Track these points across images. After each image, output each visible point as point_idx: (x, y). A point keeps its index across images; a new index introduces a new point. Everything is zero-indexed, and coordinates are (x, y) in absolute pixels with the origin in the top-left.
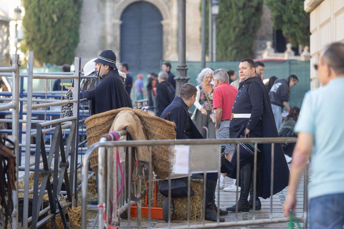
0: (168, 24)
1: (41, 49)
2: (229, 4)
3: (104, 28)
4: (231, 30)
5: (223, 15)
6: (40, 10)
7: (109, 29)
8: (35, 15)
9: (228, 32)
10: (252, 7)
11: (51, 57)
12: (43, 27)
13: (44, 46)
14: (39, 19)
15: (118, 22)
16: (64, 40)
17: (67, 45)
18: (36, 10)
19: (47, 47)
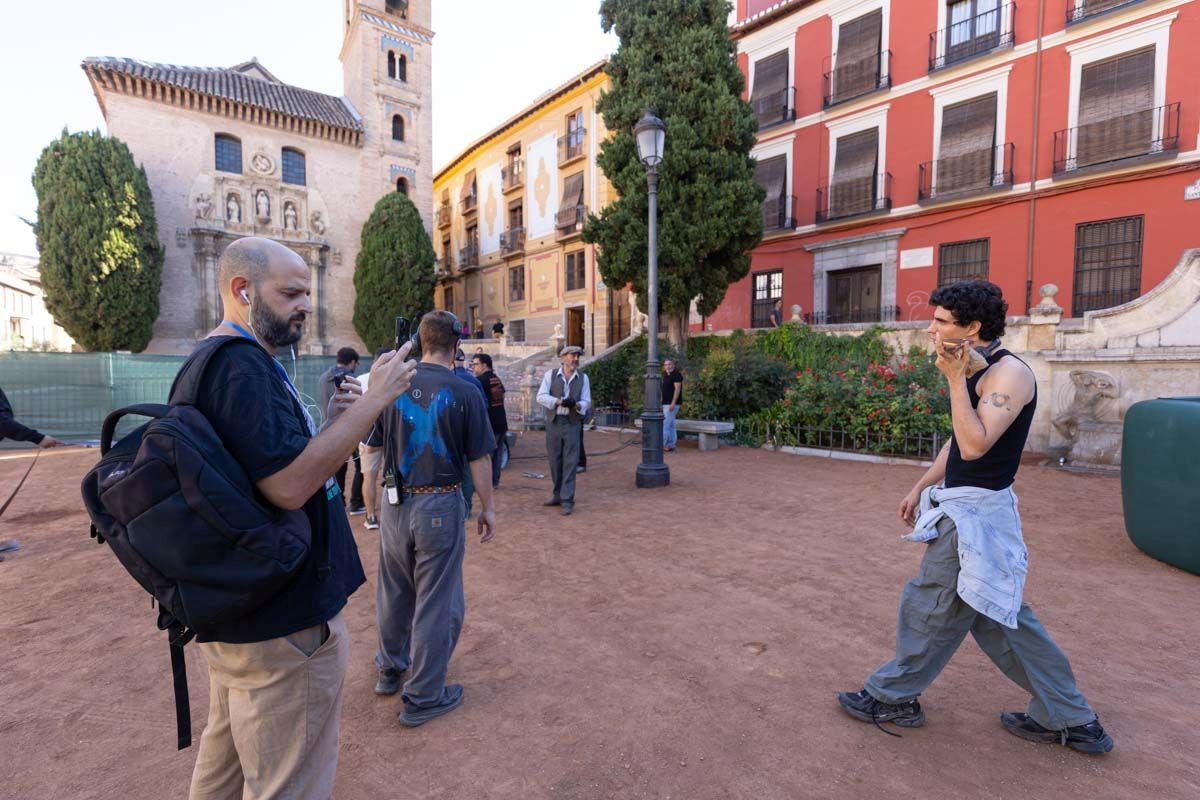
1: (77, 318)
2: (400, 276)
4: (404, 309)
5: (393, 289)
6: (71, 253)
8: (59, 259)
10: (429, 282)
11: (99, 332)
12: (78, 282)
13: (83, 313)
14: (69, 268)
16: (126, 307)
17: (134, 314)
18: (62, 252)
19: (89, 316)
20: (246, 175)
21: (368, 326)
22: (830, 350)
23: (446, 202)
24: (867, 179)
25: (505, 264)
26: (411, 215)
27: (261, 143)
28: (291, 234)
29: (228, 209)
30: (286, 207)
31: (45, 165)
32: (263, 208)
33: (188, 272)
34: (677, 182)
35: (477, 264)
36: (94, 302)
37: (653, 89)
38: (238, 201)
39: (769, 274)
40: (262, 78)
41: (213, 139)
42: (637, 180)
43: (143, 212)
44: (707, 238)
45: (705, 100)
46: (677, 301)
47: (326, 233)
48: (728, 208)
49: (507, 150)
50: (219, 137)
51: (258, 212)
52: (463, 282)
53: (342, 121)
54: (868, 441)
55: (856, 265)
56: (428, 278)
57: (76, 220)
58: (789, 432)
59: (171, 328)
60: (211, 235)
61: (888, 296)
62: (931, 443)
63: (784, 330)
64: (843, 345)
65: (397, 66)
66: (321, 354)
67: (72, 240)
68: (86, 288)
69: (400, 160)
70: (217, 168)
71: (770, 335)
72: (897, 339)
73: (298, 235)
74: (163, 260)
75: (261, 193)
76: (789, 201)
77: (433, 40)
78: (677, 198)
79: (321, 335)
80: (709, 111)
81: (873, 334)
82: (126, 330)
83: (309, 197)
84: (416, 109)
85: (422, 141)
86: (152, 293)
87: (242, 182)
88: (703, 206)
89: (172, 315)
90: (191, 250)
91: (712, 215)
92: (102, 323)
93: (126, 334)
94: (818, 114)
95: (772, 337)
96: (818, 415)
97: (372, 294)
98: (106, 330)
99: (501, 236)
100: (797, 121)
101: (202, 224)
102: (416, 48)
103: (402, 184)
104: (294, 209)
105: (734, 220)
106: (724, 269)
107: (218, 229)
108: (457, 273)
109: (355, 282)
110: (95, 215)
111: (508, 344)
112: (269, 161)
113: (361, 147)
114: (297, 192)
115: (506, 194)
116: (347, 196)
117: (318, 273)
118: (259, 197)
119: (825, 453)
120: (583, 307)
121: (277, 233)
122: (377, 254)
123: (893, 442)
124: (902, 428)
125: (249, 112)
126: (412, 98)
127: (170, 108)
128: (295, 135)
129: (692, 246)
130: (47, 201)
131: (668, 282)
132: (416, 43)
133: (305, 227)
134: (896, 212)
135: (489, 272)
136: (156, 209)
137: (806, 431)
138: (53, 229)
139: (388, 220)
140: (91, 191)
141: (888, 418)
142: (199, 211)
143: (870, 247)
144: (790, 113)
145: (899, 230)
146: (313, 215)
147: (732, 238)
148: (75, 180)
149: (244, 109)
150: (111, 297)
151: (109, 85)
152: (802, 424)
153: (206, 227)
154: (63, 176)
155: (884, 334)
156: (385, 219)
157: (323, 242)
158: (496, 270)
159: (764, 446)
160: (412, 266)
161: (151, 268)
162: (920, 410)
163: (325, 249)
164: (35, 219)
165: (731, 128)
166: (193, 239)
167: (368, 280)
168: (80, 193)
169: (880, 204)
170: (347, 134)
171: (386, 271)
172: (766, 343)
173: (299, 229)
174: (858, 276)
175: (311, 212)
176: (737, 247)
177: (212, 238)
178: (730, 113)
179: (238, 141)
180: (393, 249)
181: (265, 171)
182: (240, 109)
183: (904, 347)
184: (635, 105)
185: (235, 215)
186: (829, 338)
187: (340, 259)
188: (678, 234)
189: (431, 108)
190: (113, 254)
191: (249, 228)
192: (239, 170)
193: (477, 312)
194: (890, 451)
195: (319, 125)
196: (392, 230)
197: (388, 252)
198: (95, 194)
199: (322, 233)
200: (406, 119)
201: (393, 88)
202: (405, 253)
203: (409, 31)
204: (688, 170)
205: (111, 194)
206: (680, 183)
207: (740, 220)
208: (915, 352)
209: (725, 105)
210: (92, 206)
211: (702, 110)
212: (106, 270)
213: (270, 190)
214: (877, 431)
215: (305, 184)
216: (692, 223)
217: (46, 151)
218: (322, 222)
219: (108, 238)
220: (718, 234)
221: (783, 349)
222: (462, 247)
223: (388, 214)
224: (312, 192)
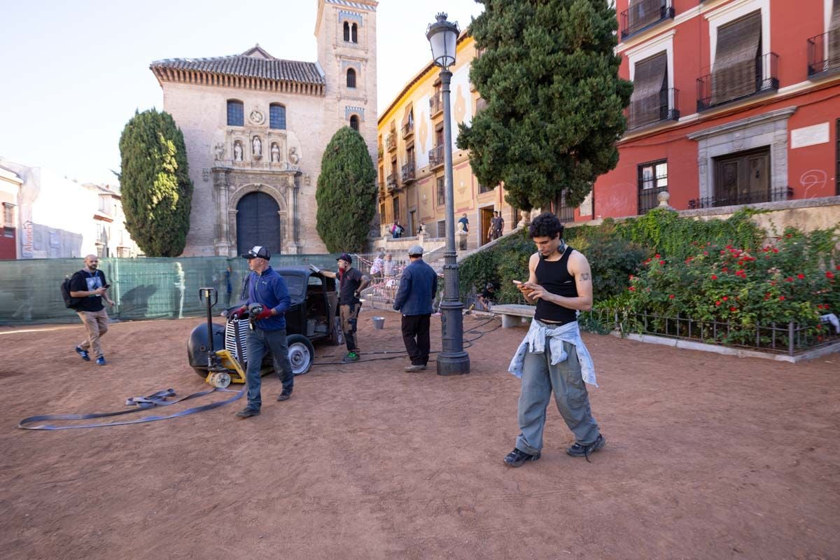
0: (285, 214)
1: (140, 235)
2: (347, 190)
3: (219, 216)
4: (351, 217)
5: (342, 201)
6: (137, 191)
7: (224, 218)
8: (131, 196)
9: (347, 218)
10: (370, 194)
11: (153, 243)
12: (140, 210)
13: (143, 231)
14: (136, 201)
15: (234, 210)
16: (168, 225)
17: (173, 230)
18: (132, 191)
19: (147, 233)
20: (247, 126)
21: (325, 230)
22: (696, 236)
23: (393, 131)
24: (749, 62)
25: (434, 176)
26: (356, 142)
27: (256, 102)
28: (275, 166)
29: (235, 152)
30: (272, 147)
31: (125, 135)
32: (257, 149)
33: (210, 198)
34: (536, 86)
35: (414, 177)
36: (149, 223)
37: (512, 6)
38: (241, 146)
39: (653, 165)
40: (262, 57)
41: (226, 103)
42: (498, 88)
43: (178, 158)
44: (566, 134)
45: (561, 9)
46: (540, 196)
47: (299, 162)
48: (585, 104)
49: (434, 83)
50: (230, 102)
51: (254, 152)
52: (405, 192)
53: (311, 78)
54: (716, 329)
55: (742, 149)
56: (369, 191)
57: (140, 169)
58: (635, 320)
59: (199, 239)
60: (223, 171)
61: (778, 177)
62: (786, 334)
63: (651, 217)
64: (709, 230)
65: (350, 32)
66: (295, 253)
67: (138, 182)
68: (144, 214)
69: (353, 102)
70: (228, 124)
71: (637, 223)
72: (770, 220)
73: (280, 166)
74: (192, 192)
75: (256, 138)
76: (671, 93)
77: (378, 9)
78: (535, 102)
79: (296, 239)
80: (565, 18)
81: (743, 217)
82: (168, 241)
83: (288, 137)
84: (364, 62)
85: (369, 85)
86: (184, 214)
87: (243, 132)
88: (561, 105)
89: (199, 229)
90: (211, 183)
91: (569, 113)
92: (154, 237)
93: (169, 243)
94: (697, 7)
95: (640, 224)
96: (662, 303)
97: (327, 206)
98: (157, 241)
99: (430, 153)
100: (676, 18)
101: (218, 165)
102: (364, 16)
103: (354, 120)
104: (278, 147)
105: (592, 115)
106: (587, 162)
107: (227, 167)
108: (401, 186)
109: (317, 198)
110: (150, 165)
111: (425, 241)
112: (261, 115)
113: (324, 96)
114: (280, 135)
115: (434, 118)
116: (313, 134)
117: (294, 193)
118: (255, 141)
119: (671, 342)
120: (493, 206)
121: (266, 165)
122: (331, 174)
123: (743, 333)
124: (752, 317)
125: (248, 82)
126: (361, 54)
127: (200, 86)
128: (278, 94)
129: (550, 143)
130: (125, 158)
131: (529, 178)
132: (364, 13)
133: (285, 160)
134: (783, 91)
135: (423, 183)
136: (188, 157)
137: (653, 319)
138: (127, 176)
139: (339, 149)
140: (148, 149)
141: (736, 305)
142: (216, 155)
143: (757, 129)
144: (668, 11)
145: (787, 109)
146: (290, 150)
147: (592, 133)
148: (140, 143)
149: (245, 80)
150: (159, 219)
151: (165, 78)
152: (650, 311)
153: (220, 166)
154: (133, 140)
155: (755, 217)
156: (337, 148)
157: (297, 170)
158: (428, 180)
159: (613, 333)
160: (356, 183)
161: (184, 197)
162: (774, 297)
163: (298, 174)
164: (119, 171)
165: (586, 30)
166: (213, 175)
167: (324, 195)
168: (142, 151)
169: (767, 84)
170: (314, 88)
171: (337, 187)
172: (634, 230)
173: (281, 162)
174: (746, 159)
175: (289, 148)
176: (598, 140)
177: (224, 174)
178: (583, 16)
179: (241, 103)
180: (342, 169)
181: (258, 122)
182: (242, 81)
183: (778, 228)
184: (497, 24)
185: (239, 155)
186: (696, 222)
187: (310, 182)
188: (538, 132)
189: (376, 59)
190: (160, 190)
191: (248, 164)
192: (242, 124)
193: (415, 215)
194: (741, 343)
195: (294, 84)
196: (342, 155)
197: (339, 173)
198: (151, 151)
199: (297, 163)
200: (357, 71)
201: (347, 49)
202: (350, 172)
203: (359, 5)
204: (544, 73)
205: (160, 150)
206: (539, 87)
207: (597, 115)
208: (791, 233)
209: (578, 10)
210: (149, 158)
211: (558, 18)
212: (155, 201)
213: (261, 135)
214: (725, 320)
215: (285, 129)
216: (552, 123)
217: (126, 125)
218: (297, 155)
219: (157, 179)
220: (576, 129)
221: (649, 235)
222: (404, 164)
223: (339, 144)
224: (290, 134)
